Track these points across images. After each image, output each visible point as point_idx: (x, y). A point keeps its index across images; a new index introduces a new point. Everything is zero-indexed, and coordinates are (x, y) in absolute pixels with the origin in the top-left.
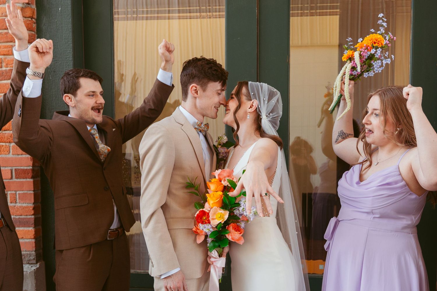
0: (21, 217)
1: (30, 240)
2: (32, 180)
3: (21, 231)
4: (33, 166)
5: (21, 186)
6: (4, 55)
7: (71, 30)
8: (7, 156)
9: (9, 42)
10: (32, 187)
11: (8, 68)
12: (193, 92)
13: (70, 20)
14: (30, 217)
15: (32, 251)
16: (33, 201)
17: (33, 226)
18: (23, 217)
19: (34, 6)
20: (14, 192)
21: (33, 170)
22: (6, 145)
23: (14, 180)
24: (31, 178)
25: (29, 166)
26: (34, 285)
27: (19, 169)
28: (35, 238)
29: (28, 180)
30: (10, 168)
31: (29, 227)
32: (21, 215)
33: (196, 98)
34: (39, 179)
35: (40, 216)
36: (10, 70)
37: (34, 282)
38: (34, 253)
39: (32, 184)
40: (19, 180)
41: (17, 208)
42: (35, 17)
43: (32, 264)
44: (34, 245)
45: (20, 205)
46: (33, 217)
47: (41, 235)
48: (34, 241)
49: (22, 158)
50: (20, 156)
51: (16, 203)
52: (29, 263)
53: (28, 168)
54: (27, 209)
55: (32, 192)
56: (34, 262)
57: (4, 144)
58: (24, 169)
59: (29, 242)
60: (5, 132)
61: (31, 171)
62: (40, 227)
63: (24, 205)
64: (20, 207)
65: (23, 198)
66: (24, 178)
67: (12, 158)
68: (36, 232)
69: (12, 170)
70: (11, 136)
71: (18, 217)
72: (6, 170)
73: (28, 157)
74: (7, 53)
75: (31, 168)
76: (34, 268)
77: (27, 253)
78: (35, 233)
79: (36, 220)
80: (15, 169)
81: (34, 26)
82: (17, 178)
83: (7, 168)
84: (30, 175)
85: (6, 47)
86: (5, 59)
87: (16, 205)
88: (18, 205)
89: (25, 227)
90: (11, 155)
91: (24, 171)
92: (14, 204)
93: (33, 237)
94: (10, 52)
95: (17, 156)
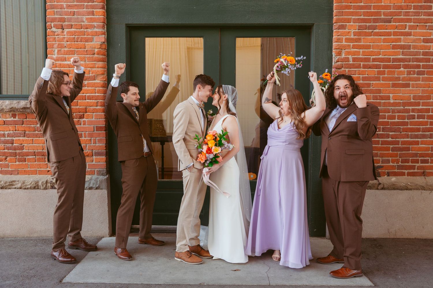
0: (98, 151)
1: (103, 163)
2: (105, 132)
3: (99, 158)
4: (105, 125)
5: (99, 135)
6: (91, 68)
7: (125, 56)
8: (92, 119)
9: (94, 61)
10: (105, 135)
11: (93, 75)
12: (198, 88)
13: (125, 50)
14: (104, 151)
15: (104, 169)
16: (105, 143)
17: (105, 155)
18: (100, 151)
19: (106, 43)
20: (95, 138)
21: (105, 127)
22: (91, 114)
23: (95, 132)
24: (105, 131)
25: (103, 125)
26: (106, 185)
27: (98, 126)
28: (106, 162)
29: (103, 132)
30: (93, 126)
31: (103, 156)
32: (99, 150)
33: (199, 91)
34: (107, 131)
35: (107, 151)
36: (94, 76)
37: (106, 184)
38: (105, 169)
39: (105, 134)
40: (98, 132)
41: (97, 146)
42: (106, 49)
43: (104, 175)
44: (105, 166)
45: (98, 145)
46: (105, 151)
47: (108, 161)
48: (105, 163)
49: (99, 121)
50: (99, 120)
51: (96, 144)
52: (102, 175)
53: (103, 126)
54: (102, 147)
55: (105, 138)
56: (106, 174)
57: (90, 113)
58: (101, 126)
59: (103, 164)
60: (91, 107)
61: (104, 127)
62: (108, 156)
63: (101, 145)
64: (98, 146)
65: (100, 141)
66: (100, 131)
67: (94, 120)
68: (106, 158)
69: (94, 127)
70: (94, 110)
71: (97, 151)
72: (91, 127)
73: (103, 120)
74: (93, 67)
75: (104, 125)
76: (105, 177)
77: (101, 169)
78: (106, 160)
79: (106, 152)
80: (96, 126)
81: (106, 53)
82: (96, 131)
83: (91, 126)
84: (104, 129)
85: (92, 64)
86: (91, 70)
87: (96, 145)
88: (97, 145)
89: (101, 156)
90: (94, 119)
91: (101, 127)
92: (95, 145)
93: (105, 161)
94: (94, 66)
95: (97, 120)
